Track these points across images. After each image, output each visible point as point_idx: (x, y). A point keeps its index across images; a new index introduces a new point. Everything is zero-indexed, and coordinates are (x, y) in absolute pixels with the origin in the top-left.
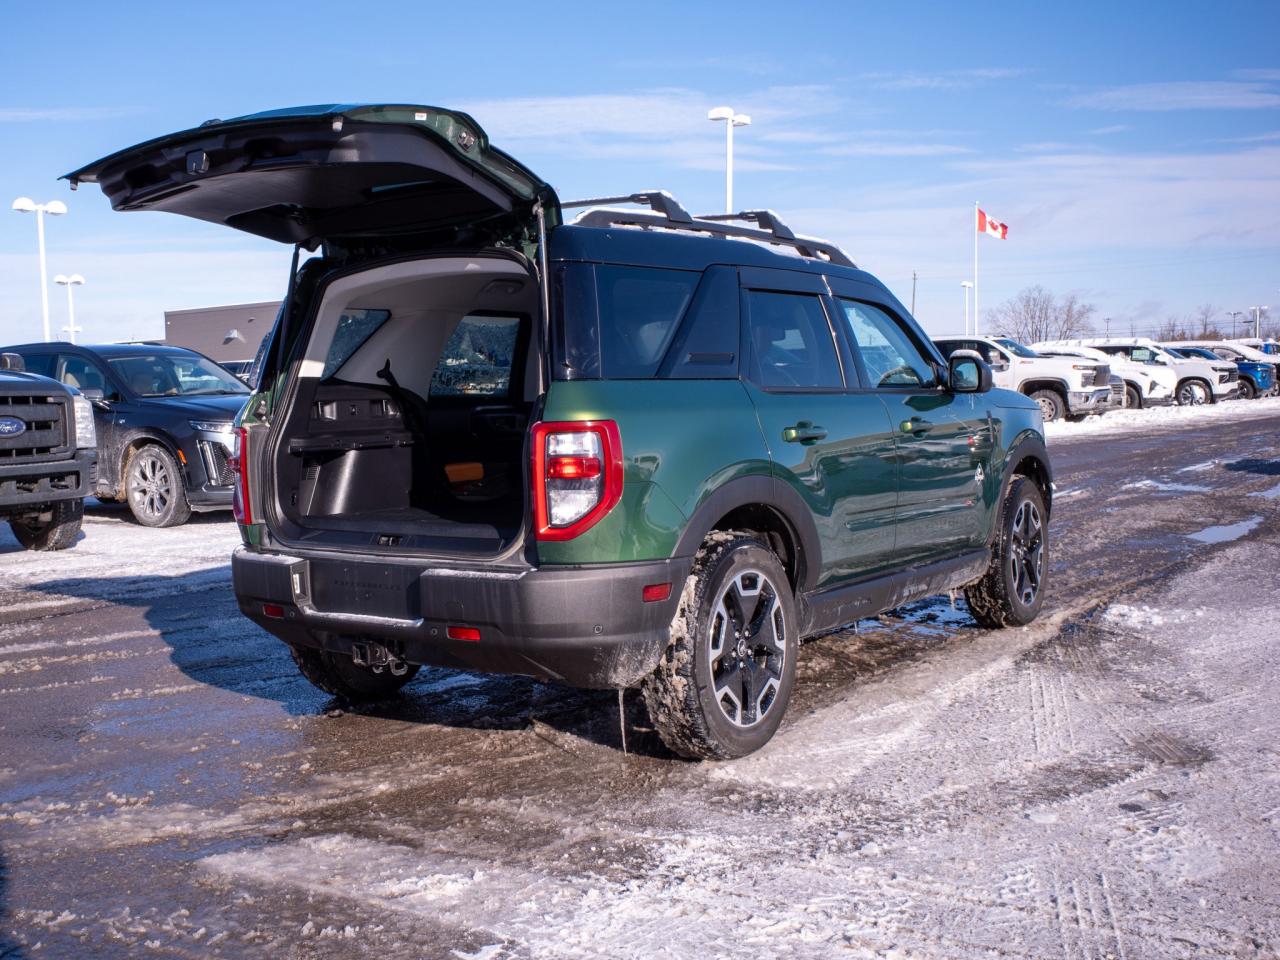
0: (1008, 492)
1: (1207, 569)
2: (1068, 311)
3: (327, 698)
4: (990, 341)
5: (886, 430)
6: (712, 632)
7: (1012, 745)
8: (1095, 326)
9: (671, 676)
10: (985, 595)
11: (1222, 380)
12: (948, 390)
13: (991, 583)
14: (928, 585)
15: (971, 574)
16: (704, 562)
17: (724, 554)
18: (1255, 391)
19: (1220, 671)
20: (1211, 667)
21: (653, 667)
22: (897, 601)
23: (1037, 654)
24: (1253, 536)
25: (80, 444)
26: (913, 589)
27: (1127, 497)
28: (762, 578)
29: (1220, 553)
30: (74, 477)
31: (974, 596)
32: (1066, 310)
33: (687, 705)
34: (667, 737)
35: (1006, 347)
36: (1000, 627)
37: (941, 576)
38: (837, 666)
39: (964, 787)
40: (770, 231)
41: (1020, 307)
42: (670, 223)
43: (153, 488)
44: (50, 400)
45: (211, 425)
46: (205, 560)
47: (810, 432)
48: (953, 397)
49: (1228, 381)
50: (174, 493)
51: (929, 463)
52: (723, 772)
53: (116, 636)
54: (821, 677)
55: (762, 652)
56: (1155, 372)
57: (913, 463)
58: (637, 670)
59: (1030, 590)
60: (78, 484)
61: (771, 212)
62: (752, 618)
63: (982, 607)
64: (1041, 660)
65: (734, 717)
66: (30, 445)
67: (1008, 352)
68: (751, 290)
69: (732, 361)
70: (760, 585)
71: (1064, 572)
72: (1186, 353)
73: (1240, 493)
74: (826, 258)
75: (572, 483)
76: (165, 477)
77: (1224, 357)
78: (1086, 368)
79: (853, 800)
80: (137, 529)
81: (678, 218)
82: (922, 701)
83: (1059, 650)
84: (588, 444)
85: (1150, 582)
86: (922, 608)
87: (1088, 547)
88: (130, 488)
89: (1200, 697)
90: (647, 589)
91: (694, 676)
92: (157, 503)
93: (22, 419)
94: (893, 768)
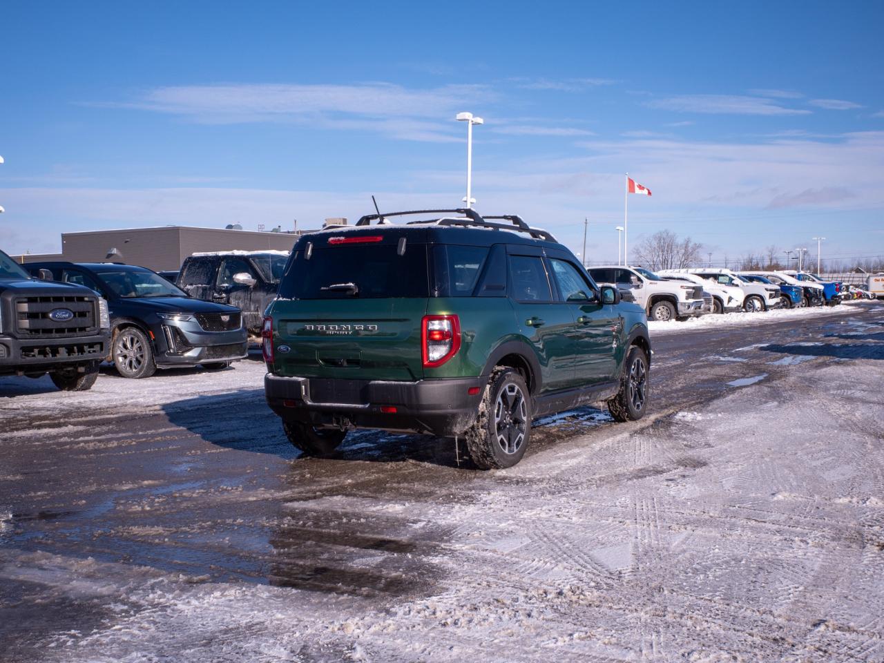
0: (628, 354)
1: (731, 397)
2: (686, 247)
3: (300, 452)
4: (631, 269)
5: (571, 321)
6: (496, 411)
7: (625, 462)
8: (702, 258)
9: (478, 429)
10: (617, 404)
11: (771, 296)
12: (599, 302)
13: (620, 398)
14: (590, 397)
15: (611, 393)
16: (493, 378)
17: (501, 376)
18: (791, 304)
19: (720, 437)
20: (718, 435)
21: (471, 424)
22: (576, 404)
23: (641, 431)
24: (760, 383)
25: (102, 326)
26: (583, 398)
27: (701, 363)
28: (517, 388)
29: (739, 390)
30: (99, 346)
31: (612, 405)
32: (684, 246)
33: (486, 442)
34: (476, 458)
35: (641, 273)
36: (624, 421)
37: (596, 393)
38: (547, 437)
39: (604, 476)
40: (518, 226)
41: (655, 244)
42: (475, 224)
43: (132, 354)
44: (86, 299)
45: (170, 316)
46: (181, 395)
47: (538, 322)
48: (602, 306)
49: (774, 297)
50: (147, 357)
51: (592, 340)
52: (502, 473)
53: (163, 430)
54: (540, 441)
55: (517, 421)
56: (732, 291)
57: (582, 340)
58: (464, 426)
59: (639, 403)
60: (102, 349)
61: (519, 216)
62: (512, 405)
63: (616, 411)
64: (643, 434)
65: (505, 449)
66: (76, 326)
67: (642, 277)
68: (511, 255)
69: (503, 289)
70: (516, 391)
71: (660, 399)
72: (751, 279)
73: (762, 362)
74: (544, 238)
75: (438, 342)
76: (140, 347)
77: (774, 282)
78: (689, 288)
79: (557, 480)
80: (123, 379)
81: (478, 221)
82: (587, 449)
83: (651, 430)
84: (446, 325)
85: (701, 403)
86: (587, 415)
87: (674, 388)
88: (116, 354)
89: (709, 445)
90: (471, 389)
91: (489, 429)
92: (134, 363)
93: (71, 310)
94: (575, 471)
